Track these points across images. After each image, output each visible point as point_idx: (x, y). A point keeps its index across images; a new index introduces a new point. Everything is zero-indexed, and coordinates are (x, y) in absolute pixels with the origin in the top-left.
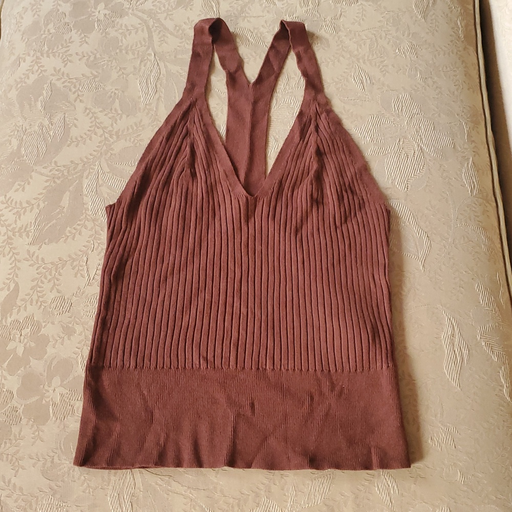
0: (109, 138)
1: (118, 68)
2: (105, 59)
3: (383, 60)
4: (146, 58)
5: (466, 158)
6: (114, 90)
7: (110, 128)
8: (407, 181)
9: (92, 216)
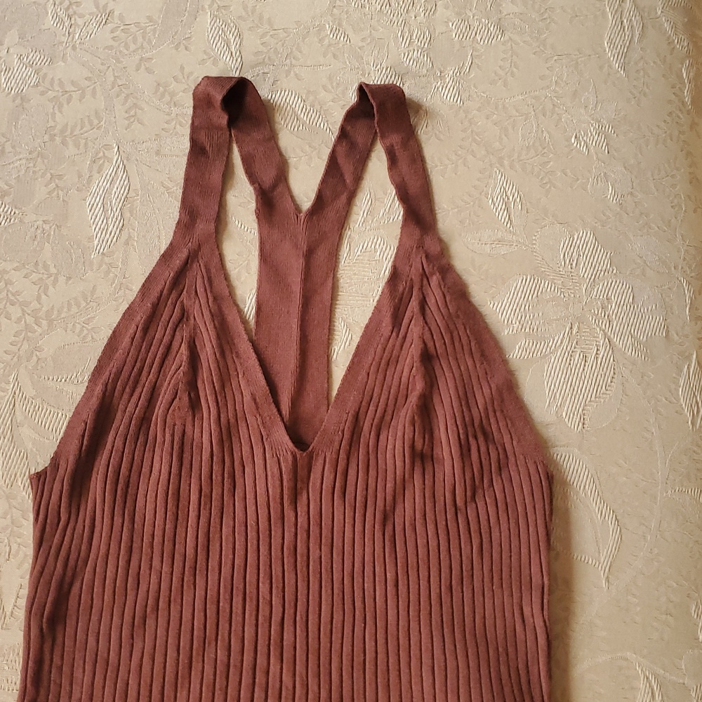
0: (34, 325)
1: (48, 175)
2: (21, 156)
3: (546, 159)
4: (101, 154)
5: (687, 354)
6: (40, 223)
7: (35, 305)
8: (583, 410)
9: (5, 489)
